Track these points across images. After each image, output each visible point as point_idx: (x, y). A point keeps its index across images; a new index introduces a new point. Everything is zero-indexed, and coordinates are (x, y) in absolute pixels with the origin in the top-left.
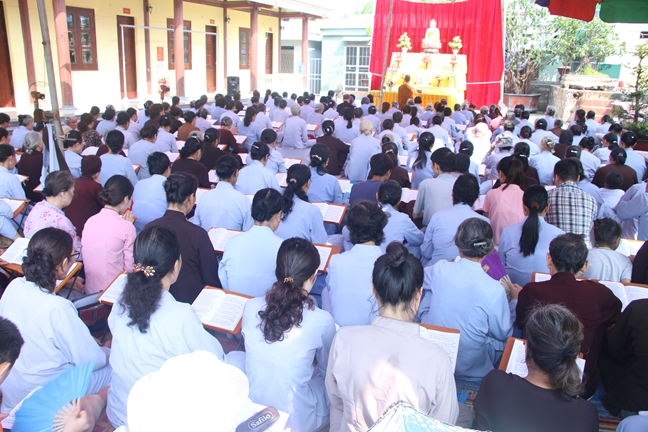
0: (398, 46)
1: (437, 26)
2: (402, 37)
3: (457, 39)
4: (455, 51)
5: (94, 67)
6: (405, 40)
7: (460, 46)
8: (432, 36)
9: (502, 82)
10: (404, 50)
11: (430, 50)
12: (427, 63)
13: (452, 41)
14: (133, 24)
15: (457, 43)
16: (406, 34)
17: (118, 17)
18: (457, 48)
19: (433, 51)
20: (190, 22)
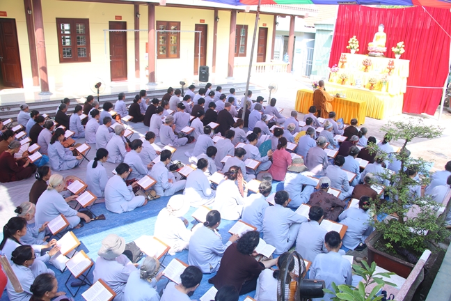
0: (347, 47)
1: (385, 31)
2: (351, 40)
3: (401, 44)
4: (397, 56)
5: (88, 59)
6: (354, 43)
7: (402, 51)
8: (379, 40)
9: (445, 88)
10: (353, 51)
11: (374, 53)
12: (366, 65)
13: (395, 46)
14: (126, 29)
15: (400, 48)
16: (355, 37)
17: (110, 22)
18: (398, 53)
19: (378, 54)
20: (180, 23)
